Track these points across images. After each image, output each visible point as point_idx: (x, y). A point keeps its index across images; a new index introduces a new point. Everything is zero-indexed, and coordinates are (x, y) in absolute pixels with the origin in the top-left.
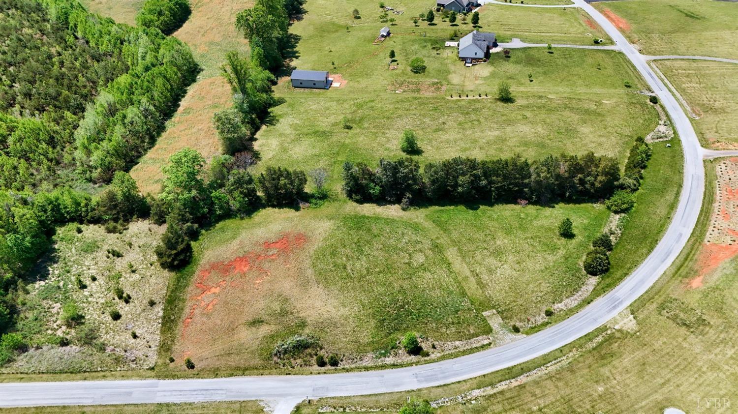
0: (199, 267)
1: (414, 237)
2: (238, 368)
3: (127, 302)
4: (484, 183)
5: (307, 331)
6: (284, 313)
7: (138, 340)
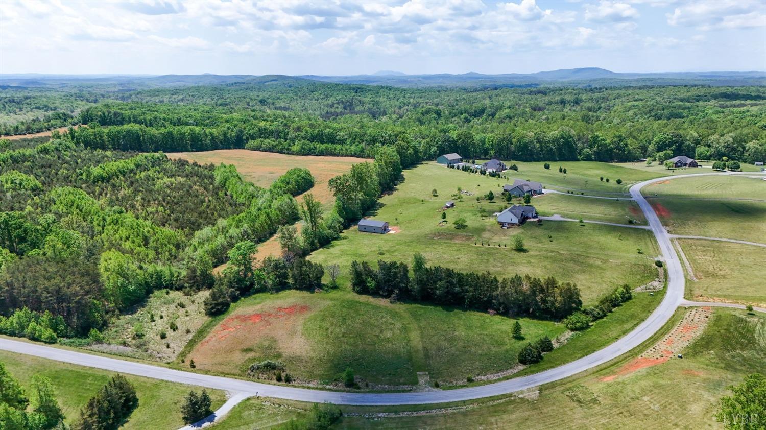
0: (229, 317)
1: (390, 320)
2: (222, 373)
3: (174, 330)
4: (457, 289)
5: (280, 360)
6: (269, 347)
7: (169, 349)
